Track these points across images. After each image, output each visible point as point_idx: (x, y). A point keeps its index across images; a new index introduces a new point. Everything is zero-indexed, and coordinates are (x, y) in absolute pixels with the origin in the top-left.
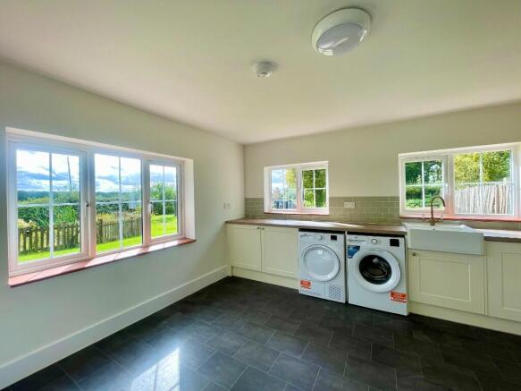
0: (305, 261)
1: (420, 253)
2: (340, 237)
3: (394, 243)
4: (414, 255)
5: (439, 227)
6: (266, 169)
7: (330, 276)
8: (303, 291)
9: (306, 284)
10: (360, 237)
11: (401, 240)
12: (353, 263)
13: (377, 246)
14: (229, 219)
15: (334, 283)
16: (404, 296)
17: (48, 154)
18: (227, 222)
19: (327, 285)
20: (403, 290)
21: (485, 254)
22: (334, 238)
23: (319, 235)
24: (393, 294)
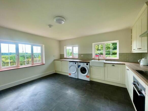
0: (70, 68)
1: (92, 66)
2: (77, 63)
3: (87, 64)
4: (91, 67)
5: (100, 61)
6: (65, 47)
7: (75, 72)
8: (69, 76)
9: (70, 74)
10: (81, 63)
11: (89, 64)
12: (79, 69)
13: (84, 65)
14: (55, 59)
15: (75, 74)
16: (89, 76)
17: (8, 44)
18: (54, 60)
19: (74, 74)
20: (89, 75)
21: (104, 66)
22: (76, 63)
23: (72, 63)
24: (87, 76)
